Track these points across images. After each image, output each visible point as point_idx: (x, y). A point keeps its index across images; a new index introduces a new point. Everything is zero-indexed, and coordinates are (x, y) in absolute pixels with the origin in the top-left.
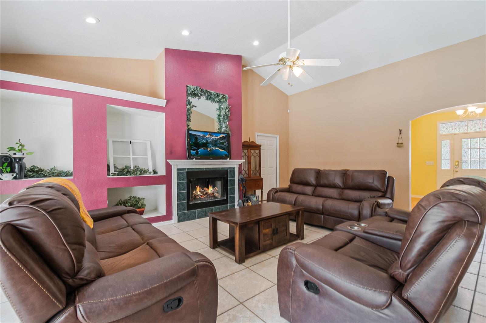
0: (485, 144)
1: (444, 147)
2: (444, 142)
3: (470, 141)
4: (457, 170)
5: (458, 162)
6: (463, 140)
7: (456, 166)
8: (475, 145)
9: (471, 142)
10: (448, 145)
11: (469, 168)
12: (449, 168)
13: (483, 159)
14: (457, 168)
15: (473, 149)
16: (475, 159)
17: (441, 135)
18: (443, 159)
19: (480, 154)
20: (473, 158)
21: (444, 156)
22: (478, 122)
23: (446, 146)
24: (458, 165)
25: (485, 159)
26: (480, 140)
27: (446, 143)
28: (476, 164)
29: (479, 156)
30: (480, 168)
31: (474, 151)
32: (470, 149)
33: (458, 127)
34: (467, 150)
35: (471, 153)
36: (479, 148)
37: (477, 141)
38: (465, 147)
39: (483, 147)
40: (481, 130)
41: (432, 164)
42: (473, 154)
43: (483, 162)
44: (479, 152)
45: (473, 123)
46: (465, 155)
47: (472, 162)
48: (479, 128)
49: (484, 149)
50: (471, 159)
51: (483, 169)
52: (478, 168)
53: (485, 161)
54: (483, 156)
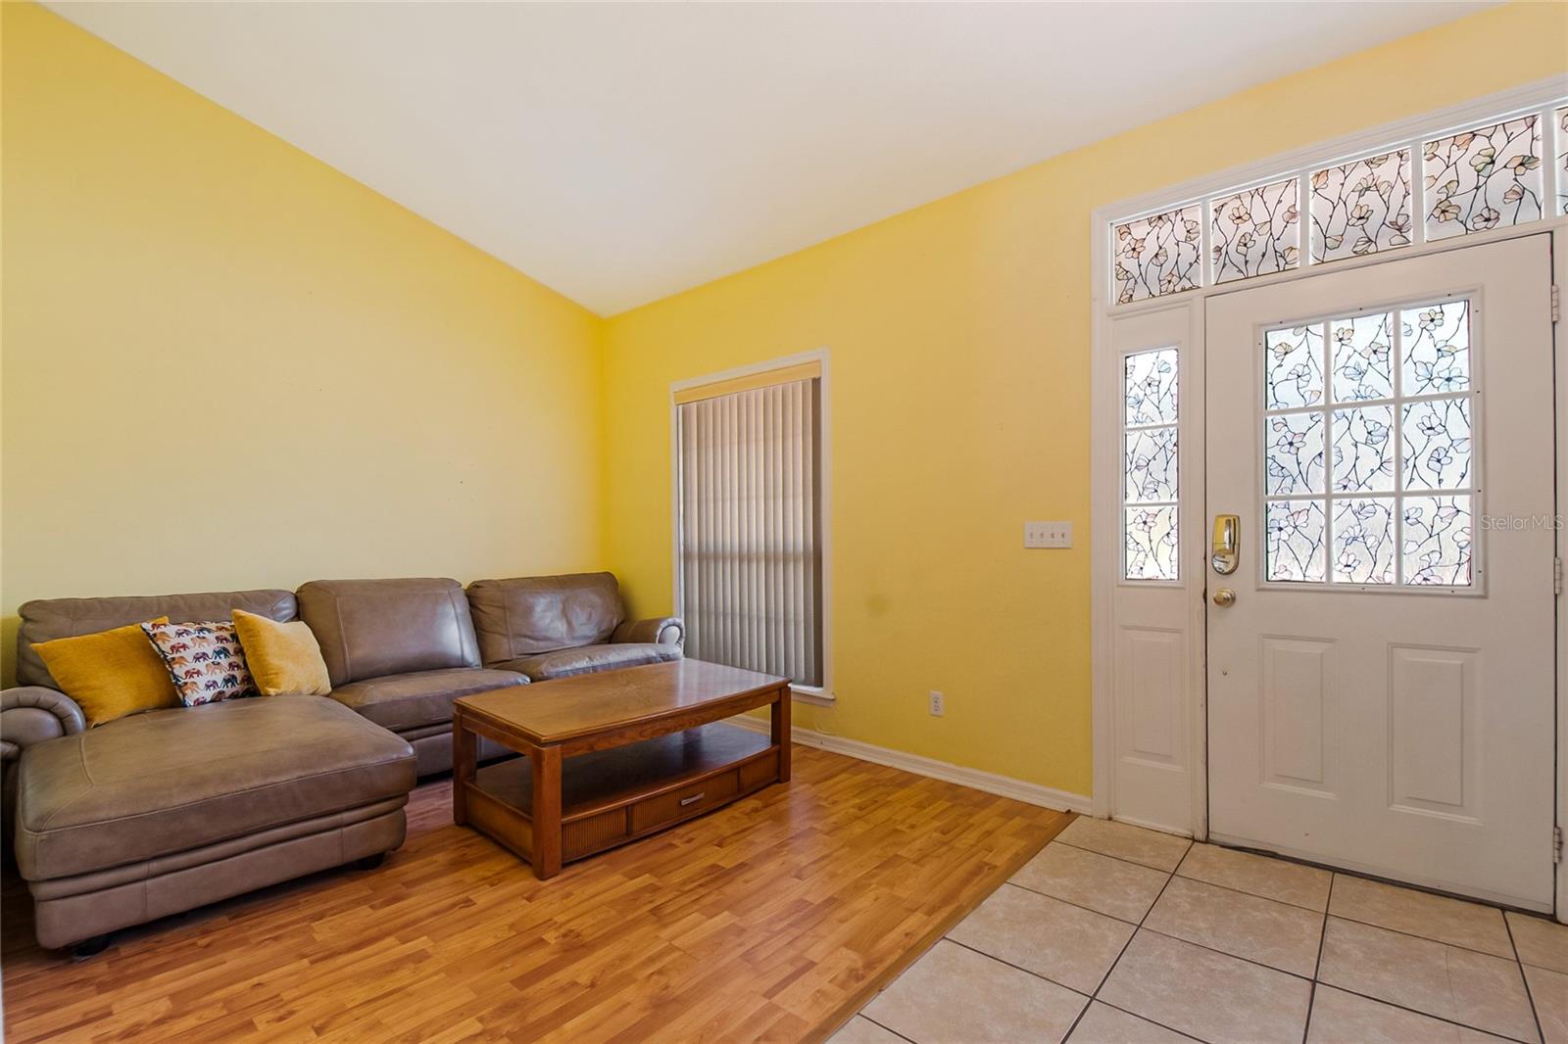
0: (1445, 361)
1: (1140, 402)
2: (1142, 365)
3: (1327, 337)
4: (1225, 595)
5: (1233, 523)
6: (1275, 338)
7: (1222, 553)
8: (1362, 374)
9: (1335, 346)
10: (1163, 388)
11: (1316, 573)
12: (1175, 569)
13: (1430, 493)
14: (1226, 570)
15: (1348, 412)
16: (1356, 503)
17: (1114, 316)
18: (1132, 499)
19: (1406, 452)
20: (1347, 491)
21: (1139, 476)
22: (1386, 172)
23: (1154, 398)
24: (1234, 542)
25: (1446, 500)
26: (1403, 329)
27: (1155, 375)
28: (1370, 541)
29: (1393, 467)
30: (1405, 573)
31: (1357, 424)
32: (1328, 409)
33: (1237, 238)
34: (1299, 422)
35: (1334, 441)
36: (1398, 400)
37: (1383, 340)
38: (1286, 393)
39: (1429, 391)
40: (1410, 236)
41: (1058, 542)
42: (1349, 452)
43: (1427, 519)
44: (1392, 434)
45: (1351, 183)
46: (1286, 459)
47: (1343, 521)
48: (1394, 223)
49: (1436, 403)
50: (1329, 497)
51: (1433, 580)
52: (1390, 578)
53: (1443, 513)
54: (1434, 464)
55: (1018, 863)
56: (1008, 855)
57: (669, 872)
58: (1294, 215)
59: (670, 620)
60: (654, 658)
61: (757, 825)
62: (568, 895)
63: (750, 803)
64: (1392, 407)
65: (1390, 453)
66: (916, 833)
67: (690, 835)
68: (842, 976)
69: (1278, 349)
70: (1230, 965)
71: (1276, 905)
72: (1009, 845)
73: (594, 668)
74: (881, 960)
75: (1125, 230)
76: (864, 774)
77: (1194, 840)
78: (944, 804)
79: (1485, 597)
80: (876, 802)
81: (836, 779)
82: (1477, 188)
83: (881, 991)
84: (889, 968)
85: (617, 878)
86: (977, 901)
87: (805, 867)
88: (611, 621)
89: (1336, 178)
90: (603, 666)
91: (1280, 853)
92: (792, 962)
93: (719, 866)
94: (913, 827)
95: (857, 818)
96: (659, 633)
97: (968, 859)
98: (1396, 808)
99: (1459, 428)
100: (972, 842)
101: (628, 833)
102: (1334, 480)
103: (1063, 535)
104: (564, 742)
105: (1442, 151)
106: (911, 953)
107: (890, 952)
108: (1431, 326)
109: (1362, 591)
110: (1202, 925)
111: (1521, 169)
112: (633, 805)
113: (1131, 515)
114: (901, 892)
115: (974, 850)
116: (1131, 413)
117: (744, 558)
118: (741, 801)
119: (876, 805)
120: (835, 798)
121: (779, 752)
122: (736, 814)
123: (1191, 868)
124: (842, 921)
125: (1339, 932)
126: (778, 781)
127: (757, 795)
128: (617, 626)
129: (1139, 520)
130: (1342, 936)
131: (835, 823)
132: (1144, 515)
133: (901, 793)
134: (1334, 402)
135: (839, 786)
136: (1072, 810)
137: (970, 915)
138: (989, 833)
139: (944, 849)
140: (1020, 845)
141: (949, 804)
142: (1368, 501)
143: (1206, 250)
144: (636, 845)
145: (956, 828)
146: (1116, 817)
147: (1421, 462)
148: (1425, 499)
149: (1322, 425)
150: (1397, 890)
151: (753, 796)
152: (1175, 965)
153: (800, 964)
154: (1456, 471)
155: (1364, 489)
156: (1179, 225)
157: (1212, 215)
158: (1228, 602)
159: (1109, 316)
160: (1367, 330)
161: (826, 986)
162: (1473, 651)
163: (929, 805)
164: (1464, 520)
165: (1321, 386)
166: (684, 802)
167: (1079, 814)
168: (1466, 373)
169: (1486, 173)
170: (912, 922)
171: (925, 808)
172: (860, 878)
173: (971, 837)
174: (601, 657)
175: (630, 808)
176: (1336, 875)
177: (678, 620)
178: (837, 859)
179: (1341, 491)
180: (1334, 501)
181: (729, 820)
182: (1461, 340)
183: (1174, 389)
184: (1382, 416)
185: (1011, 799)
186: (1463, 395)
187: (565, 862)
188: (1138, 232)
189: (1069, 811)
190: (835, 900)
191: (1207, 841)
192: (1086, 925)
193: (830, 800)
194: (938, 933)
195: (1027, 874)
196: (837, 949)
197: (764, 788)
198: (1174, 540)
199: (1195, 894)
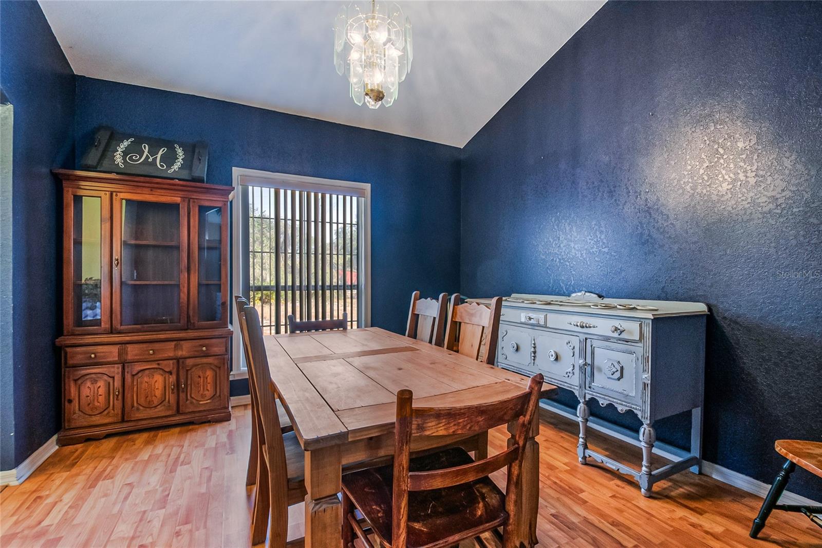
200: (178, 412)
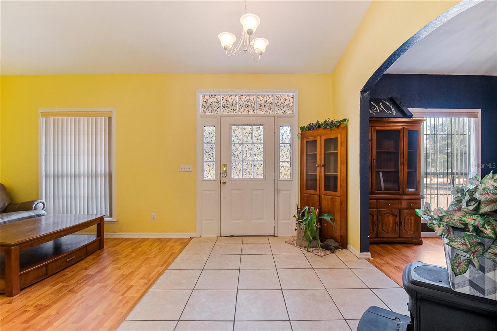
0: (260, 137)
1: (207, 138)
2: (208, 129)
3: (242, 129)
4: (224, 181)
5: (226, 166)
6: (233, 128)
7: (224, 173)
8: (248, 137)
9: (243, 131)
10: (212, 135)
11: (240, 177)
12: (214, 176)
13: (258, 161)
14: (225, 176)
15: (245, 144)
16: (247, 162)
17: (202, 116)
18: (205, 160)
19: (254, 153)
20: (245, 160)
21: (207, 155)
22: (252, 98)
23: (210, 137)
24: (226, 171)
25: (260, 162)
26: (254, 130)
27: (210, 132)
28: (249, 170)
29: (252, 156)
30: (254, 176)
31: (247, 147)
32: (242, 143)
33: (227, 104)
34: (238, 146)
35: (243, 150)
36: (253, 143)
37: (251, 131)
38: (235, 140)
39: (257, 142)
40: (255, 112)
41: (188, 170)
42: (245, 152)
43: (257, 166)
44: (252, 149)
45: (246, 100)
46: (235, 153)
47: (245, 166)
48: (253, 109)
49: (259, 144)
50: (242, 161)
51: (258, 177)
52: (252, 177)
53: (260, 164)
54: (258, 156)
55: (181, 250)
56: (178, 250)
57: (70, 281)
58: (237, 103)
59: (39, 201)
60: (34, 216)
61: (97, 261)
62: (28, 297)
63: (92, 257)
64: (252, 144)
65: (252, 153)
66: (152, 251)
67: (73, 270)
68: (143, 285)
69: (234, 130)
70: (227, 256)
71: (234, 244)
72: (177, 248)
73: (5, 222)
74: (152, 279)
75: (204, 97)
76: (130, 241)
77: (218, 237)
78: (158, 243)
79: (265, 180)
80: (137, 247)
81: (121, 244)
82: (265, 106)
83: (154, 284)
84: (155, 279)
85: (47, 288)
86: (173, 261)
87: (120, 267)
88: (5, 204)
89: (244, 97)
90: (9, 221)
91: (234, 235)
92: (126, 287)
93: (88, 275)
94: (150, 250)
95: (132, 252)
96: (34, 206)
97: (168, 253)
98: (253, 221)
99: (262, 150)
100: (168, 249)
101: (46, 274)
102: (243, 158)
103: (190, 169)
104: (20, 244)
105: (260, 97)
106: (160, 275)
107: (154, 276)
108: (258, 130)
109: (247, 180)
110: (222, 251)
111: (271, 104)
112: (48, 264)
113: (205, 164)
114: (152, 264)
115: (169, 251)
116: (205, 140)
117: (77, 176)
118: (88, 257)
119: (137, 248)
120: (122, 249)
121: (100, 240)
122: (87, 261)
123: (218, 242)
124: (137, 275)
125: (244, 246)
126: (100, 249)
127: (93, 254)
128: (8, 206)
129: (207, 165)
130: (245, 246)
131: (126, 255)
132: (208, 164)
133: (145, 243)
134: (243, 142)
135: (123, 246)
136: (192, 237)
137: (172, 264)
138: (172, 246)
139: (161, 252)
140: (180, 247)
141: (159, 243)
142: (248, 162)
143: (221, 105)
144: (51, 277)
145: (162, 247)
146: (201, 236)
147: (256, 156)
148: (257, 162)
149: (241, 146)
150: (253, 237)
151: (92, 254)
152: (217, 259)
153: (129, 287)
154: (261, 158)
155: (248, 160)
156: (215, 99)
157: (222, 99)
158: (225, 183)
159: (200, 116)
160: (248, 128)
161: (138, 288)
162: (263, 190)
163: (154, 244)
164: (262, 166)
165: (241, 139)
166: (68, 260)
167: (193, 238)
168: (263, 139)
169: (266, 103)
170: (157, 269)
171: (152, 245)
172: (139, 265)
173: (168, 248)
174: (7, 217)
175: (47, 265)
176: (244, 237)
177: (42, 201)
178: (130, 262)
179: (244, 160)
180: (243, 162)
181: (85, 263)
182: (262, 133)
183: (214, 136)
184: (250, 145)
185: (176, 238)
186: (262, 143)
187: (21, 288)
188: (207, 98)
189: (191, 237)
190: (133, 271)
191: (221, 236)
192: (199, 258)
193: (121, 250)
194: (166, 269)
195: (184, 252)
196: (139, 280)
197: (95, 252)
198: (214, 170)
199: (220, 246)
200: (400, 237)
